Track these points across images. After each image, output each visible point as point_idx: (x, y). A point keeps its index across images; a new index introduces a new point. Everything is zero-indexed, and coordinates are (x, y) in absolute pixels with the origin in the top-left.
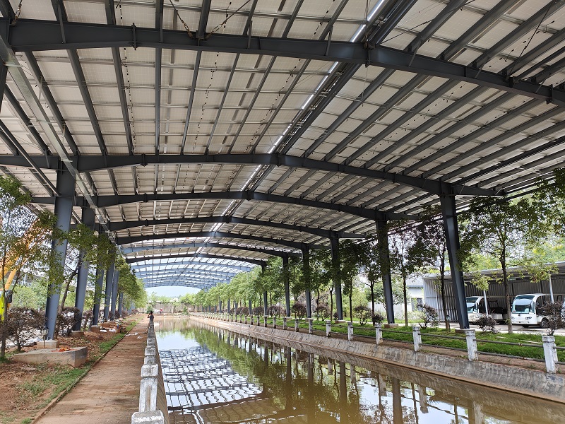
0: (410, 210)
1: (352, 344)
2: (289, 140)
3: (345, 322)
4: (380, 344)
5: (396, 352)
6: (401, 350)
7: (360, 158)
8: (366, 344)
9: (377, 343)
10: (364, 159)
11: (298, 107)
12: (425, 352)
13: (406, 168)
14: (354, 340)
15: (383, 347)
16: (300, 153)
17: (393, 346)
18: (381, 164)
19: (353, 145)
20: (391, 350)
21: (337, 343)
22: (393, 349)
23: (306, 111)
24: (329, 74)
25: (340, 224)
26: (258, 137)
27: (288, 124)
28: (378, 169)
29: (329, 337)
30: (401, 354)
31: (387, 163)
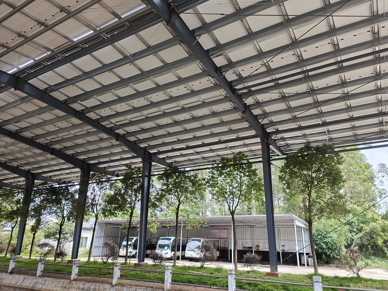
0: (110, 167)
1: (40, 280)
2: (39, 68)
3: (22, 257)
4: (75, 280)
5: (93, 287)
6: (98, 284)
7: (97, 112)
8: (59, 280)
9: (72, 278)
10: (100, 114)
11: (70, 36)
12: (123, 285)
13: (128, 133)
14: (42, 276)
15: (78, 282)
16: (42, 87)
17: (89, 281)
18: (112, 123)
19: (99, 98)
20: (87, 285)
21: (21, 280)
22: (90, 284)
23: (75, 46)
24: (120, 18)
25: (41, 167)
26: (5, 49)
27: (48, 49)
28: (107, 126)
29: (11, 273)
30: (97, 288)
31: (117, 124)
